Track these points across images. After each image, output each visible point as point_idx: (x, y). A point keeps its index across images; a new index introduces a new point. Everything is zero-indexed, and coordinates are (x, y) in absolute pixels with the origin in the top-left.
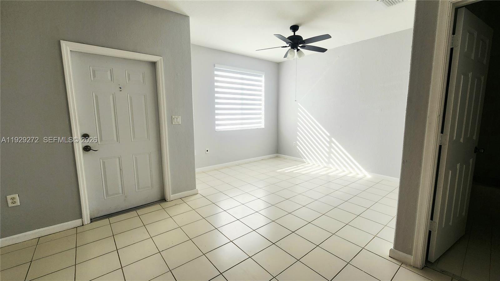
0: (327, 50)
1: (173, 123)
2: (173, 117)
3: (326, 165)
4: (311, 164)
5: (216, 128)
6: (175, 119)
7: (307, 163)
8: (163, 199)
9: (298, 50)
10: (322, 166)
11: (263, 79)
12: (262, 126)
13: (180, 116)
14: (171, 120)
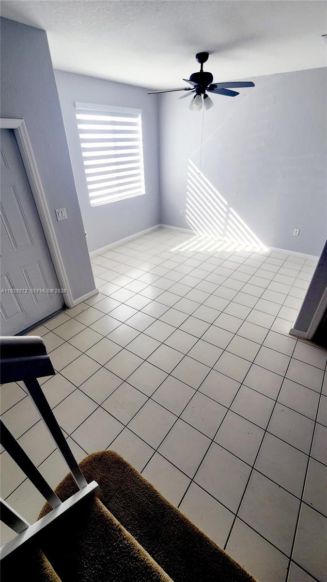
0: (239, 93)
1: (59, 219)
2: (57, 211)
3: (220, 237)
4: (203, 236)
5: (91, 203)
6: (60, 213)
7: (198, 235)
8: (65, 307)
9: (206, 96)
10: (216, 239)
11: (139, 120)
12: (142, 191)
13: (65, 209)
14: (55, 215)
